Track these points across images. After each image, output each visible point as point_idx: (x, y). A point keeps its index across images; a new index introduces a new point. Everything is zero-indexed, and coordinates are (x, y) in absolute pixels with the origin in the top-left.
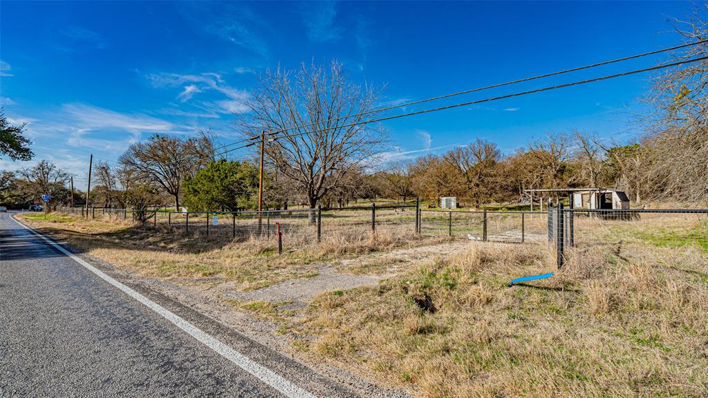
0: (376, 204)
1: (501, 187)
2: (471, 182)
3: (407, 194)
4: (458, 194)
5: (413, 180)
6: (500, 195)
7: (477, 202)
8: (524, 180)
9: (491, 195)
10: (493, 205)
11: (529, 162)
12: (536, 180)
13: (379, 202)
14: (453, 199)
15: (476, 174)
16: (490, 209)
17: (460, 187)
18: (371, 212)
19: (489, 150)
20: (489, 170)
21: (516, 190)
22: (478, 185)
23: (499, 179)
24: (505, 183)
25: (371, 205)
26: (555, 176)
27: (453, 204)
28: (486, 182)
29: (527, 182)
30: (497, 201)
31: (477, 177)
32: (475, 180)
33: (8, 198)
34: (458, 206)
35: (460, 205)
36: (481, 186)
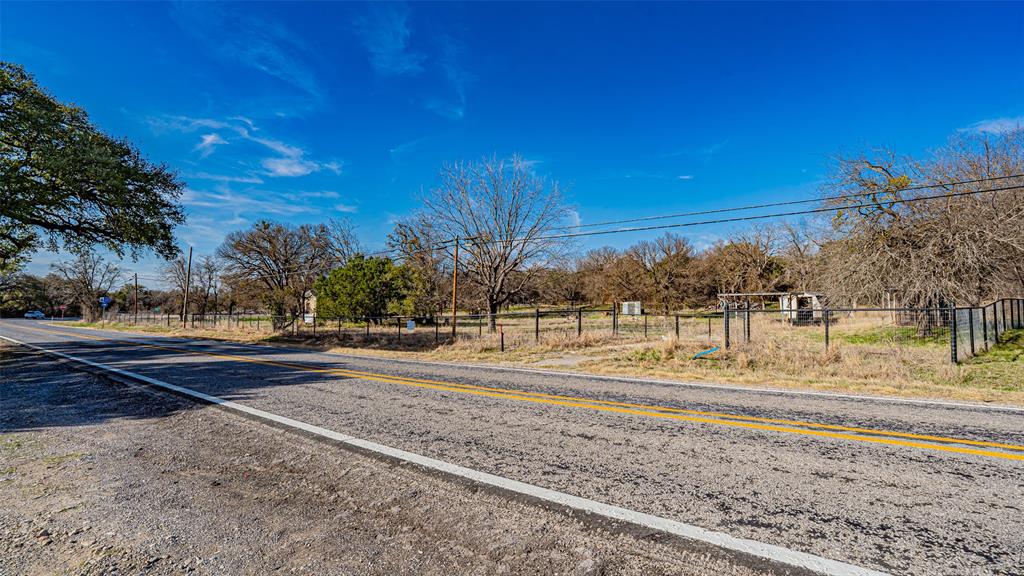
0: (540, 310)
1: (695, 290)
2: (659, 283)
3: (577, 297)
4: (644, 298)
5: (586, 280)
6: (694, 299)
7: (667, 308)
8: (724, 281)
9: (682, 299)
10: (686, 311)
11: (729, 258)
12: (738, 280)
13: (544, 308)
14: (637, 304)
15: (666, 274)
16: (683, 316)
17: (646, 290)
18: (534, 320)
19: (679, 244)
20: (680, 270)
21: (713, 293)
22: (667, 288)
23: (692, 281)
24: (698, 285)
25: (534, 311)
26: (761, 276)
27: (637, 311)
28: (677, 283)
29: (728, 284)
30: (690, 307)
31: (666, 278)
32: (664, 282)
33: (10, 302)
34: (643, 312)
35: (646, 311)
36: (671, 289)
